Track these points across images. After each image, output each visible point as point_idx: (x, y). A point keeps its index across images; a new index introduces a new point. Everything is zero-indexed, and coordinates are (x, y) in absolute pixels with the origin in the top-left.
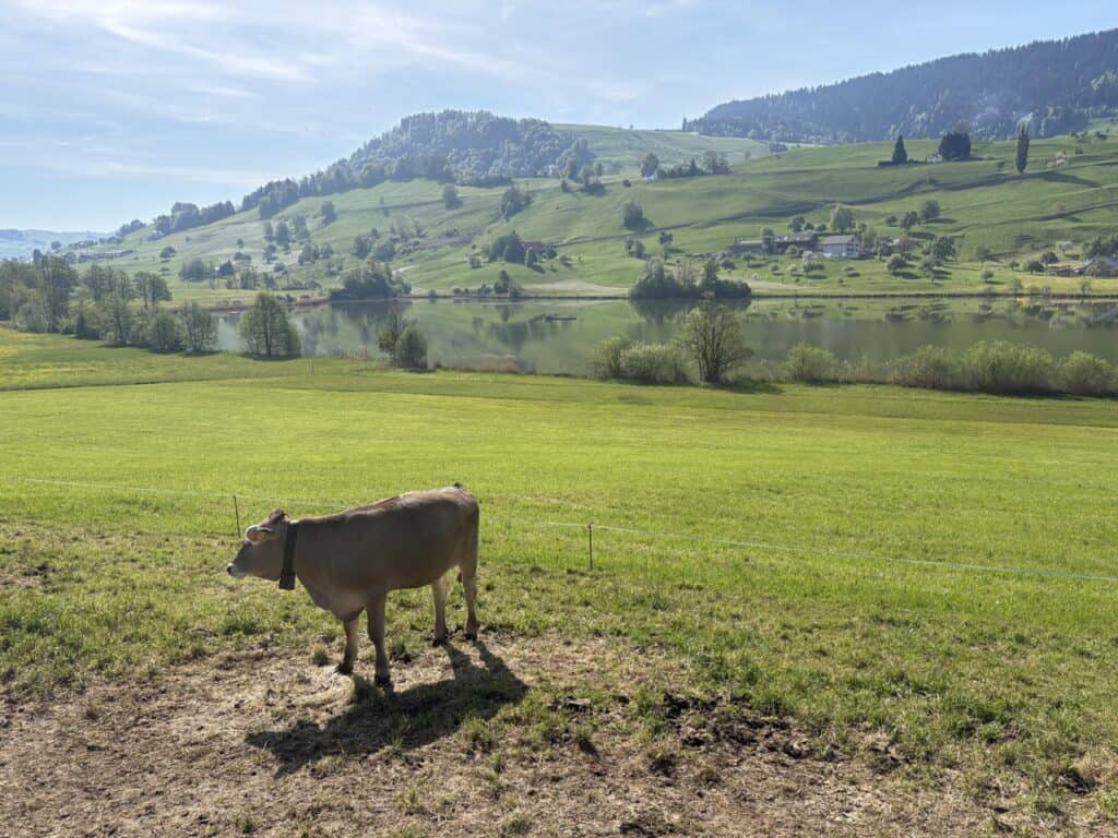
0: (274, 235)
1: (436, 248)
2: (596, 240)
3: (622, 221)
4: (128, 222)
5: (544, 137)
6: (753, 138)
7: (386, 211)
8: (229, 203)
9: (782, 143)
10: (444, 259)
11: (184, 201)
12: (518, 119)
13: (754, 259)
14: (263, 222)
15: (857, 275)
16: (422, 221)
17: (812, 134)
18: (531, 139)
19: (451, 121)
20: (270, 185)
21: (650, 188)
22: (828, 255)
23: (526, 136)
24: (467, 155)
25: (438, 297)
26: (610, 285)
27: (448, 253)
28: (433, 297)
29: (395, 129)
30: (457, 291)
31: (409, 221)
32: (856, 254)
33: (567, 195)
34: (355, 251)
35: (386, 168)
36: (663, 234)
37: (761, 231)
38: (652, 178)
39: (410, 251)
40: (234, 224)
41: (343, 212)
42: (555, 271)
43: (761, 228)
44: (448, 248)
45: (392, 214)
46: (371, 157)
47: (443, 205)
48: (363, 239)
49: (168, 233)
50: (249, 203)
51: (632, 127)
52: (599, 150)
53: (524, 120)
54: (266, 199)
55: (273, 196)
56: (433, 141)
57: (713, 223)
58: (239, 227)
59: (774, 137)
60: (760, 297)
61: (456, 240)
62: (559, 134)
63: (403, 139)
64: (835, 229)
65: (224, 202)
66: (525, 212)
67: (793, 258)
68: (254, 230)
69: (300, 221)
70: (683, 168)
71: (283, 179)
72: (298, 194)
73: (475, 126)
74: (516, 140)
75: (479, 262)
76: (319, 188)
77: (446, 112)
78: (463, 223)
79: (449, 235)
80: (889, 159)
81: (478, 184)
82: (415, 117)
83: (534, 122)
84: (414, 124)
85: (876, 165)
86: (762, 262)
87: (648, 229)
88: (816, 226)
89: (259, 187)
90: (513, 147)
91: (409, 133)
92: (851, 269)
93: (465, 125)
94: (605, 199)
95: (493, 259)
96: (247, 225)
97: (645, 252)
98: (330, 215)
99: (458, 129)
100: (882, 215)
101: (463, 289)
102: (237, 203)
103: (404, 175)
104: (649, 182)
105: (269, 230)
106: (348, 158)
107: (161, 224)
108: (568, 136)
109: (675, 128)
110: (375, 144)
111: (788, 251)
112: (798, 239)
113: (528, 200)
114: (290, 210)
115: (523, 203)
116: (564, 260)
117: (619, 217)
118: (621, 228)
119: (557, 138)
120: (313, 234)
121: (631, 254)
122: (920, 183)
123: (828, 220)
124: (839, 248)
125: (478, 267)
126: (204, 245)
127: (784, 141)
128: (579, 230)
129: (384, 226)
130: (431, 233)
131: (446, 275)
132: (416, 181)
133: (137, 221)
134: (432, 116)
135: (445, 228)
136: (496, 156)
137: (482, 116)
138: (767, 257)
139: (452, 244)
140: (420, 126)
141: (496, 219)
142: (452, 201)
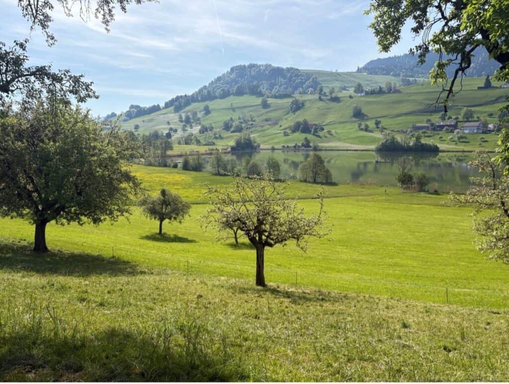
0: (184, 120)
1: (263, 126)
2: (340, 123)
3: (352, 115)
4: (110, 113)
5: (297, 76)
6: (393, 75)
7: (234, 110)
8: (158, 105)
9: (407, 78)
10: (267, 131)
11: (135, 104)
12: (285, 67)
13: (427, 133)
14: (177, 114)
15: (486, 141)
16: (254, 114)
17: (419, 74)
18: (291, 77)
19: (253, 68)
20: (178, 98)
21: (362, 99)
22: (467, 132)
23: (289, 75)
24: (262, 84)
25: (275, 149)
26: (357, 144)
27: (268, 129)
28: (273, 149)
29: (227, 72)
30: (284, 147)
31: (247, 113)
32: (481, 131)
33: (321, 102)
34: (223, 127)
35: (230, 90)
36: (376, 120)
37: (425, 120)
38: (362, 94)
39: (250, 128)
40: (163, 114)
41: (213, 110)
42: (326, 137)
43: (425, 118)
44: (268, 126)
45: (237, 110)
46: (218, 84)
47: (260, 107)
48: (227, 122)
49: (131, 118)
50: (168, 105)
51: (337, 70)
52: (322, 81)
53: (287, 68)
54: (177, 103)
55: (180, 102)
56: (246, 77)
57: (398, 116)
58: (166, 116)
59: (402, 75)
60: (444, 151)
61: (270, 122)
62: (304, 74)
63: (232, 76)
64: (464, 119)
65: (156, 105)
66: (302, 110)
67: (448, 133)
68: (174, 117)
69: (195, 114)
70: (376, 90)
71: (183, 94)
72: (190, 101)
73: (264, 71)
74: (284, 77)
75: (288, 133)
76: (200, 99)
77: (250, 64)
78: (273, 115)
79: (267, 120)
80: (483, 85)
81: (276, 97)
82: (237, 66)
83: (292, 69)
84: (236, 70)
85: (477, 88)
86: (431, 135)
87: (365, 118)
88: (453, 117)
89: (172, 98)
90: (282, 80)
91: (235, 74)
92: (483, 138)
93: (260, 70)
94: (341, 104)
95: (294, 131)
96: (169, 115)
97: (369, 129)
98: (207, 111)
99: (257, 72)
100: (485, 112)
101: (286, 146)
102: (162, 105)
103: (240, 93)
104: (362, 96)
105: (181, 117)
106: (207, 85)
107: (128, 114)
108: (308, 75)
109: (354, 71)
110: (219, 79)
111: (444, 129)
112: (448, 124)
113: (303, 105)
114: (187, 108)
115: (301, 105)
116: (329, 132)
117: (350, 112)
118: (351, 118)
119: (303, 76)
120: (202, 119)
121: (362, 130)
122: (501, 97)
123: (460, 114)
124: (473, 128)
125: (288, 135)
126: (151, 124)
127: (408, 77)
128: (330, 118)
129: (236, 116)
130: (257, 120)
131: (273, 139)
132: (245, 96)
133: (113, 113)
134: (244, 66)
135: (264, 117)
136: (275, 85)
137: (267, 66)
138: (433, 132)
139: (269, 125)
140: (240, 70)
141: (288, 113)
142: (265, 105)
